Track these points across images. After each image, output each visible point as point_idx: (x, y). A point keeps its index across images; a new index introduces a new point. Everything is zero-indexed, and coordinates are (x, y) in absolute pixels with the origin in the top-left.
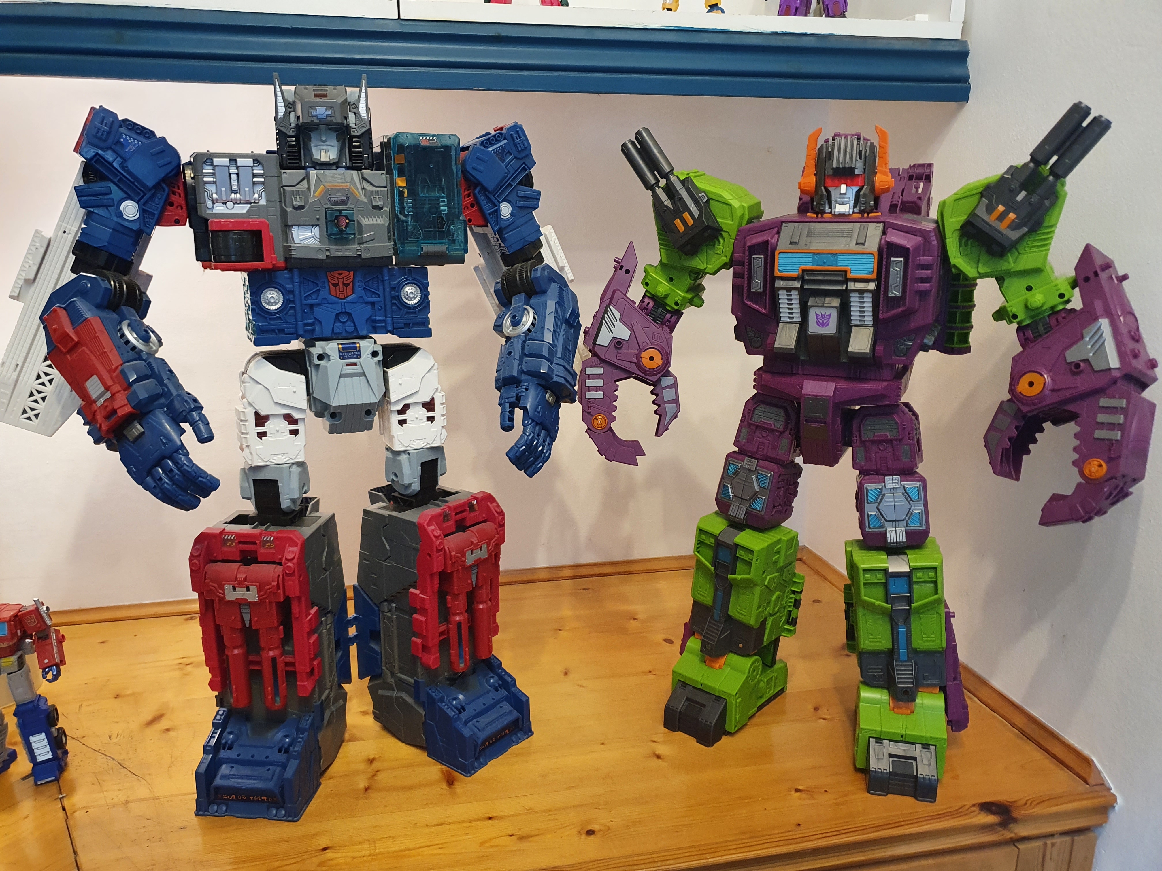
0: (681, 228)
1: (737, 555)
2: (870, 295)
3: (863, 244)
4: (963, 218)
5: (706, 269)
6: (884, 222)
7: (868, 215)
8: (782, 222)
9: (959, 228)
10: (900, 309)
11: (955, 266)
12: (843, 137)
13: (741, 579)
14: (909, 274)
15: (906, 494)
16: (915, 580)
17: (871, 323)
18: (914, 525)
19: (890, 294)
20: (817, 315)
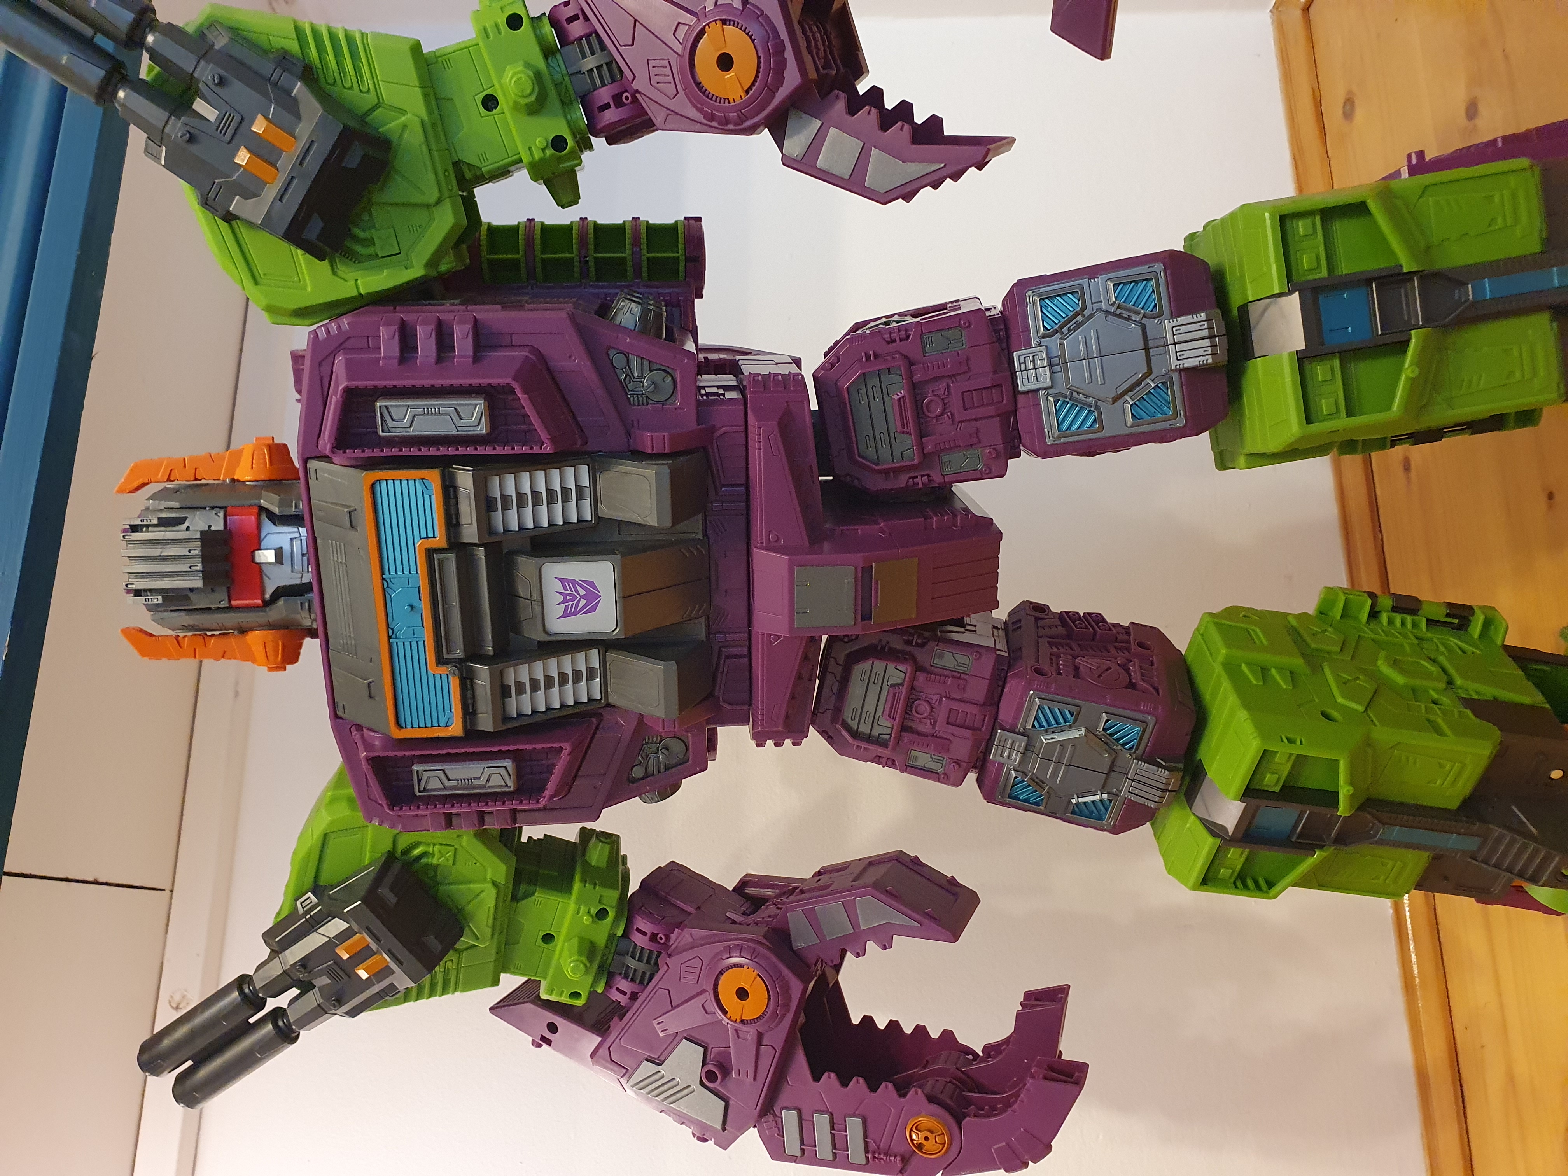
0: (377, 962)
2: (494, 480)
3: (355, 510)
14: (426, 382)
15: (1065, 330)
16: (1324, 273)
17: (584, 470)
18: (1155, 296)
19: (483, 429)
20: (565, 615)
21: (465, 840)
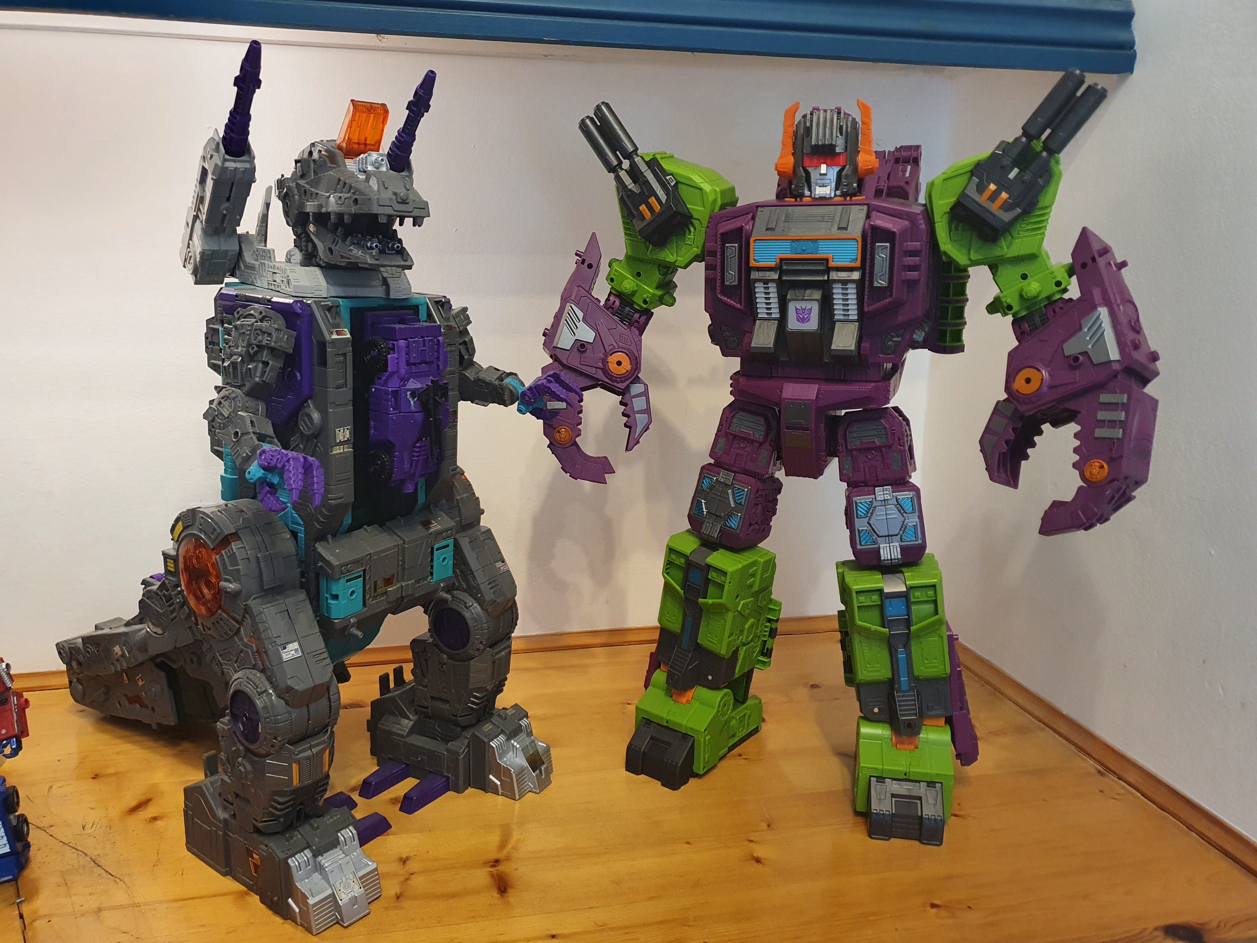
0: (648, 215)
1: (709, 577)
2: (854, 286)
3: (846, 229)
4: (953, 200)
5: (676, 261)
6: (868, 205)
7: (851, 198)
8: (757, 207)
9: (948, 210)
10: (887, 301)
11: (945, 253)
12: (822, 111)
13: (712, 604)
14: (896, 261)
15: (898, 506)
16: (913, 600)
17: (856, 317)
18: (909, 540)
19: (876, 284)
20: (796, 309)
21: (695, 249)
